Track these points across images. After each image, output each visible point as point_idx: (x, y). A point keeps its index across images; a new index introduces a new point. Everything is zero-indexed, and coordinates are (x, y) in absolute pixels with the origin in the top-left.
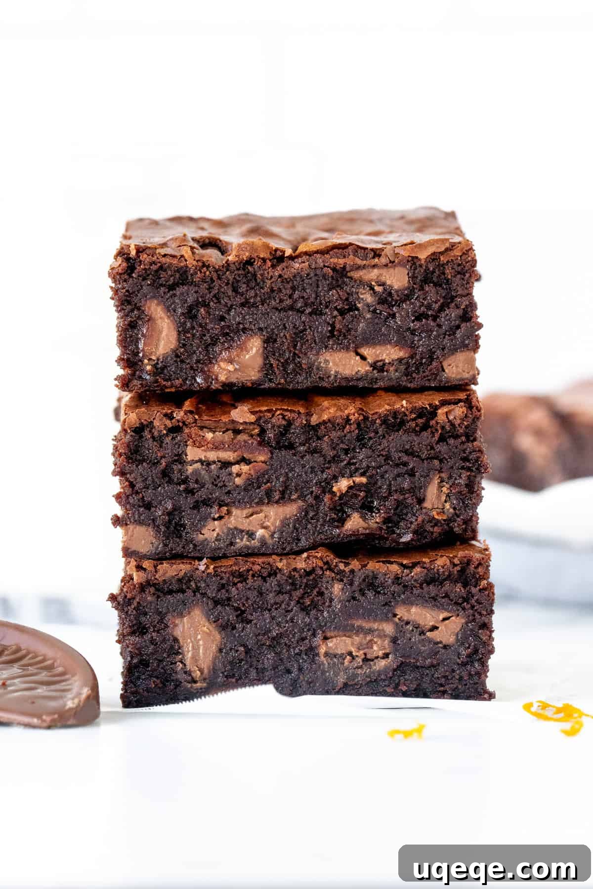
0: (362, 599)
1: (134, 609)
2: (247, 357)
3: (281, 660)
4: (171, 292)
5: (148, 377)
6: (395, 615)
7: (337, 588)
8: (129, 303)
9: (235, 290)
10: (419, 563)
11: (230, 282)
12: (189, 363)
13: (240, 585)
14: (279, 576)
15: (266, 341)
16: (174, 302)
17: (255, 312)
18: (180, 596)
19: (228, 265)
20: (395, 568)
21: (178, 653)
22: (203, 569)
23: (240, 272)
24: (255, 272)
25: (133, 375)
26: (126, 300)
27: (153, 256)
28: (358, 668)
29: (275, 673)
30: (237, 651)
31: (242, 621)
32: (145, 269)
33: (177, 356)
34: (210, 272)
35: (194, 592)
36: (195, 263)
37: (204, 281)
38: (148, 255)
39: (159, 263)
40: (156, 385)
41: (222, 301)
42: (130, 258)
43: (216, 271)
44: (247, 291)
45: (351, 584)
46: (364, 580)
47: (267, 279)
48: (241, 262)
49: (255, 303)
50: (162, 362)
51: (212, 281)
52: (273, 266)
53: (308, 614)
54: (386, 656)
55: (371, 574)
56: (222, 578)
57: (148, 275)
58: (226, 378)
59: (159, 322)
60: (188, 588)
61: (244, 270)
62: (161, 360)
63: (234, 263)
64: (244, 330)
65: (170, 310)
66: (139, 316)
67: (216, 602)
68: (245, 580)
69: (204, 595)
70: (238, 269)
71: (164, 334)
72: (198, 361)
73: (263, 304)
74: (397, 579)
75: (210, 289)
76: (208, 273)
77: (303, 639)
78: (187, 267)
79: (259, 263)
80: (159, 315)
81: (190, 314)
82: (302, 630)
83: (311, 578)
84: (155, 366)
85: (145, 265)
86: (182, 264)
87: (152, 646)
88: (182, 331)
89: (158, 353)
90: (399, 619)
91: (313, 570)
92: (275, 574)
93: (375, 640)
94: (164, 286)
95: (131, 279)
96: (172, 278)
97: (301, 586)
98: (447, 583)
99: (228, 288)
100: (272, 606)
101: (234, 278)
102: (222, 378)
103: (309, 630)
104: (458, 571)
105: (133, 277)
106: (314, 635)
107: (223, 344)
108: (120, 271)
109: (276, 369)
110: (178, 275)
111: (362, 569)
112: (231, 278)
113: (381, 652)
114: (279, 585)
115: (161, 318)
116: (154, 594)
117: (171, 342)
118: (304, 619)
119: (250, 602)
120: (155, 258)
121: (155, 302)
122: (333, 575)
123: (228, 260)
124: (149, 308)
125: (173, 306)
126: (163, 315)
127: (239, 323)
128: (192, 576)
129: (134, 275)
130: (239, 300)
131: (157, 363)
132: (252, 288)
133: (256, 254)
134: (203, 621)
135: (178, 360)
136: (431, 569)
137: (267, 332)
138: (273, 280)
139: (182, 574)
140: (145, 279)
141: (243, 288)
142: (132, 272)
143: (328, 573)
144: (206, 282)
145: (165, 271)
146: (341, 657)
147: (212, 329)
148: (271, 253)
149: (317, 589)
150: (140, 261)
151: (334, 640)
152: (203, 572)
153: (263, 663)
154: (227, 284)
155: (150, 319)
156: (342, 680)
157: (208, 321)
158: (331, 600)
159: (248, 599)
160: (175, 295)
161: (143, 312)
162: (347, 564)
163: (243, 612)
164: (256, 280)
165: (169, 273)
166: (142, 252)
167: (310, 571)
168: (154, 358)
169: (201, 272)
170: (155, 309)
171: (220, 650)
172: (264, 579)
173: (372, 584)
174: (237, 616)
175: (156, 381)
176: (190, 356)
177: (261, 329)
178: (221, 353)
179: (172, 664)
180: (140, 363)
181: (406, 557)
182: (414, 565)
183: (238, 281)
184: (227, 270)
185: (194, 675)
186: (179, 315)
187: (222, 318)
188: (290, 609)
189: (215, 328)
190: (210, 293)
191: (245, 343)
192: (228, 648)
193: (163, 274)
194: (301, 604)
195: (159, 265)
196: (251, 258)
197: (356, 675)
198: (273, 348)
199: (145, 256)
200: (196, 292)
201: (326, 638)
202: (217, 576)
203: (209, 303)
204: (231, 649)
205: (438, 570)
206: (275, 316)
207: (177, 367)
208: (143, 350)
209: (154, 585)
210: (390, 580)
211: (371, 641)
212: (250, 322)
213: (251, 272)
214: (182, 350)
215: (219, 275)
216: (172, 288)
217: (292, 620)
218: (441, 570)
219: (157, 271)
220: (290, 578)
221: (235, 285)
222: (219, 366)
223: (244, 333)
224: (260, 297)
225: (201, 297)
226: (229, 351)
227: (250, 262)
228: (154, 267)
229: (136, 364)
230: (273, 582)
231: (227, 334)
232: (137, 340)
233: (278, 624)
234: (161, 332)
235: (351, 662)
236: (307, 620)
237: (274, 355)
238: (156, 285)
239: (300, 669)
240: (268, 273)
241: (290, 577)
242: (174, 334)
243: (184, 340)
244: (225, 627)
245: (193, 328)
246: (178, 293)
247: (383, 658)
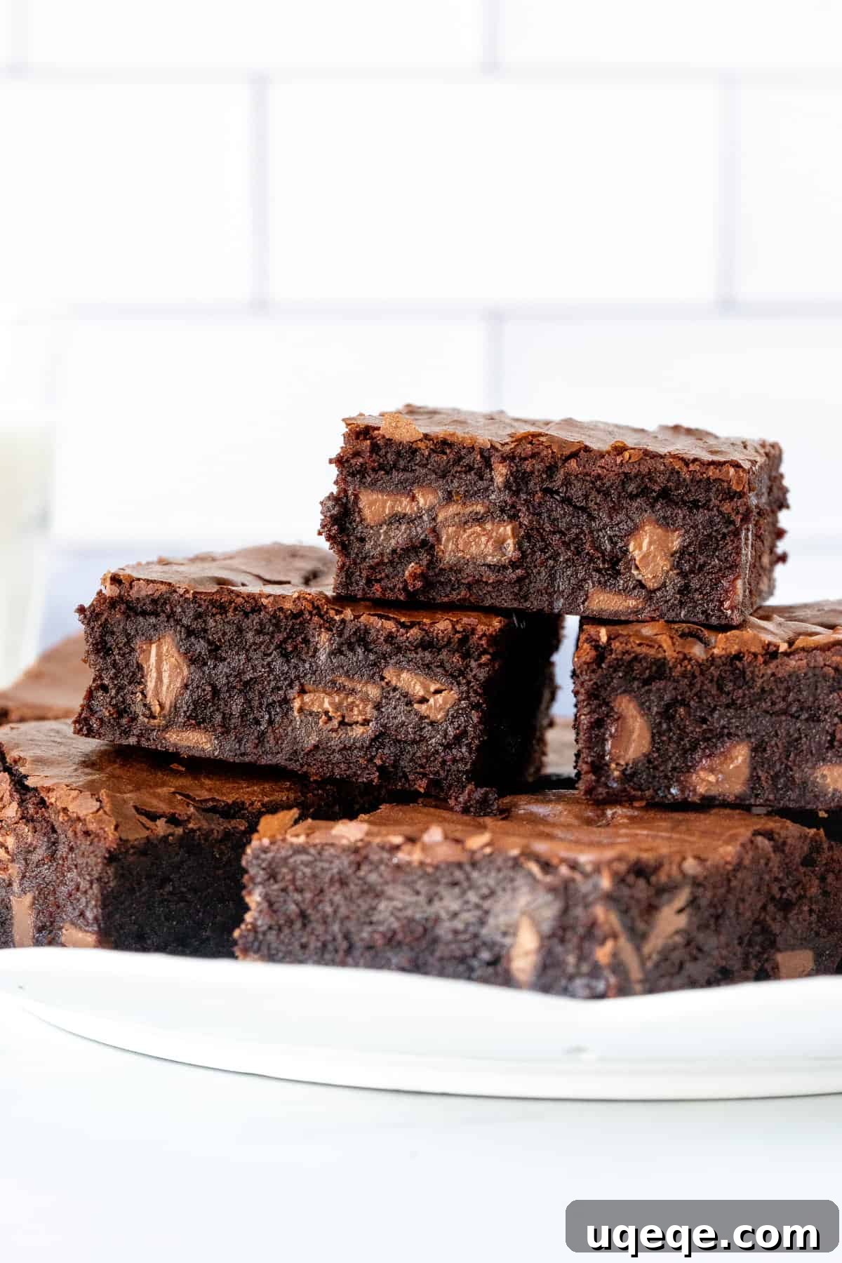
0: (350, 655)
1: (101, 625)
2: (731, 766)
3: (251, 707)
4: (646, 688)
5: (615, 785)
6: (382, 678)
7: (325, 636)
8: (597, 697)
9: (720, 688)
10: (419, 623)
11: (715, 679)
12: (663, 771)
13: (218, 617)
14: (262, 613)
15: (754, 750)
16: (649, 700)
17: (742, 715)
18: (153, 620)
19: (713, 659)
20: (390, 626)
21: (140, 683)
22: (181, 593)
23: (727, 668)
24: (743, 668)
25: (597, 781)
26: (593, 694)
27: (626, 644)
28: (332, 730)
29: (242, 721)
30: (204, 690)
31: (216, 659)
32: (616, 659)
33: (649, 762)
34: (692, 667)
35: (168, 617)
36: (675, 655)
37: (684, 675)
38: (621, 643)
39: (634, 652)
40: (624, 794)
41: (705, 701)
42: (599, 646)
43: (700, 665)
44: (734, 690)
45: (340, 634)
46: (355, 633)
47: (758, 676)
48: (728, 656)
49: (742, 705)
50: (631, 768)
51: (694, 676)
52: (765, 663)
53: (288, 661)
54: (366, 722)
55: (363, 627)
56: (200, 606)
57: (620, 667)
58: (706, 791)
59: (630, 721)
60: (164, 612)
61: (731, 665)
62: (631, 765)
63: (720, 657)
64: (729, 735)
65: (644, 708)
66: (608, 713)
67: (190, 632)
68: (226, 612)
69: (178, 622)
70: (724, 664)
71: (635, 736)
72: (674, 769)
73: (752, 706)
74: (390, 638)
75: (691, 685)
76: (689, 667)
77: (279, 689)
78: (665, 658)
79: (750, 659)
80: (630, 713)
81: (667, 713)
82: (276, 679)
83: (298, 621)
84: (623, 772)
85: (617, 654)
86: (660, 656)
87: (114, 671)
88: (656, 734)
89: (627, 757)
90: (387, 683)
91: (301, 613)
92: (259, 611)
93: (357, 702)
94: (638, 679)
95: (600, 670)
96: (647, 672)
97: (286, 629)
98: (445, 652)
99: (712, 686)
100: (250, 646)
101: (720, 675)
102: (701, 789)
103: (285, 679)
104: (459, 639)
105: (602, 668)
106: (291, 686)
107: (704, 750)
108: (588, 660)
109: (764, 783)
110: (654, 668)
111: (354, 620)
112: (716, 674)
113: (360, 717)
114: (261, 623)
115: (632, 716)
116: (124, 613)
117: (644, 746)
118: (282, 666)
119: (227, 637)
120: (629, 647)
121: (628, 698)
122: (322, 622)
123: (713, 654)
124: (620, 705)
125: (647, 704)
126: (635, 713)
127: (724, 727)
128: (169, 599)
129: (603, 665)
130: (724, 700)
131: (626, 769)
132: (740, 688)
133: (746, 648)
134: (174, 651)
135: (651, 766)
136: (430, 632)
137: (756, 740)
138: (765, 678)
139: (157, 594)
140: (615, 671)
141: (729, 687)
142: (603, 661)
143: (316, 619)
144: (686, 678)
145: (640, 662)
146: (316, 715)
147: (692, 732)
148: (763, 647)
149: (303, 636)
150: (611, 650)
151: (312, 695)
152: (181, 596)
153: (231, 708)
154: (711, 681)
155: (620, 718)
156: (313, 742)
157: (687, 723)
158: (316, 650)
159: (224, 634)
160: (649, 691)
161: (612, 709)
162: (338, 613)
163: (218, 648)
164: (744, 678)
165: (645, 665)
166: (614, 639)
167: (297, 613)
168: (622, 762)
169: (681, 666)
170: (626, 706)
171: (186, 686)
172: (246, 615)
173: (362, 638)
174: (210, 651)
175: (624, 790)
176: (664, 762)
177: (749, 736)
178: (701, 761)
179: (132, 693)
180: (606, 768)
181: (404, 615)
182: (413, 625)
183: (723, 678)
184: (712, 665)
185: (153, 709)
186: (653, 714)
187: (704, 720)
188: (269, 652)
189: (694, 730)
190: (691, 690)
191: (729, 750)
192: (195, 685)
193: (636, 666)
194: (283, 648)
195: (633, 655)
196: (740, 653)
197: (329, 739)
198: (761, 758)
199: (618, 644)
200: (675, 689)
201: (303, 691)
202: (196, 603)
203: (689, 702)
204: (198, 687)
205: (438, 634)
206: (766, 721)
207: (648, 775)
208: (610, 753)
209: (127, 602)
210: (382, 638)
211: (353, 702)
212: (737, 727)
213: (739, 669)
214: (656, 755)
215: (701, 670)
216: (646, 682)
217: (269, 664)
218: (441, 635)
219: (630, 662)
220: (275, 618)
221: (720, 682)
222: (698, 776)
223: (729, 738)
224: (750, 697)
225: (681, 695)
226: (711, 760)
227: (738, 656)
228: (627, 657)
229: (601, 768)
230: (255, 618)
231: (709, 739)
232: (605, 740)
233: (254, 668)
234: (632, 732)
235: (326, 723)
236: (286, 668)
237: (763, 766)
238: (629, 676)
239: (271, 722)
240: (759, 670)
241: (274, 616)
242: (648, 736)
243: (659, 743)
244: (194, 660)
245: (670, 730)
246: (654, 689)
247: (362, 725)
